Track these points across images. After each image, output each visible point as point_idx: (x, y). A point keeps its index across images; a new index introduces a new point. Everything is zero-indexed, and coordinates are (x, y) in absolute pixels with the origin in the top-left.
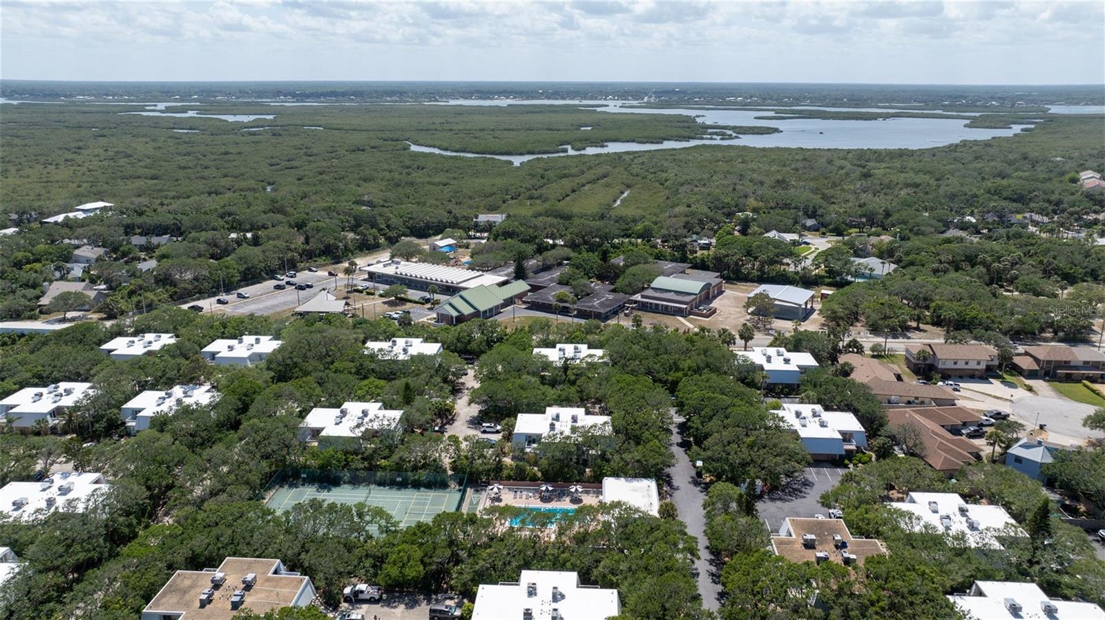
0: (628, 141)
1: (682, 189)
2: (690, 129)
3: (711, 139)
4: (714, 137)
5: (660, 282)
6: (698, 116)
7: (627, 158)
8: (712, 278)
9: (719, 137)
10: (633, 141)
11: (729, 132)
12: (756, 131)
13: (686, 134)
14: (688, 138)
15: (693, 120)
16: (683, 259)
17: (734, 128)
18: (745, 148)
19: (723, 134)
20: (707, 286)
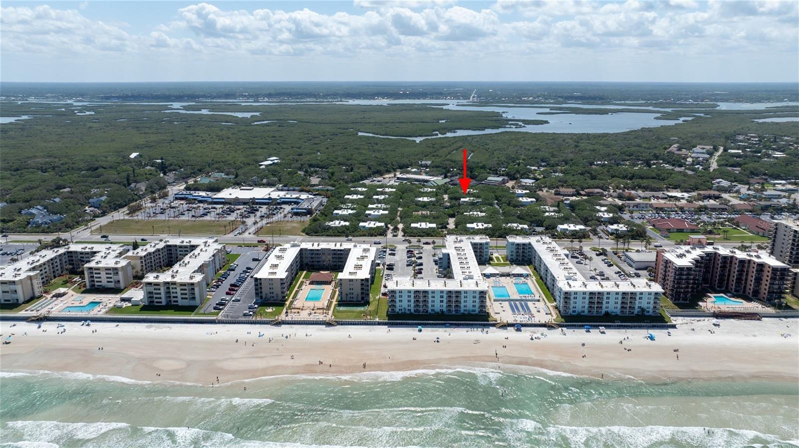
0: (467, 129)
2: (498, 121)
3: (510, 127)
4: (512, 126)
5: (489, 178)
6: (504, 112)
7: (469, 139)
8: (506, 178)
9: (514, 127)
10: (469, 129)
11: (520, 123)
12: (535, 122)
13: (497, 125)
14: (498, 127)
15: (498, 115)
17: (523, 121)
18: (527, 133)
19: (517, 125)
20: (504, 180)
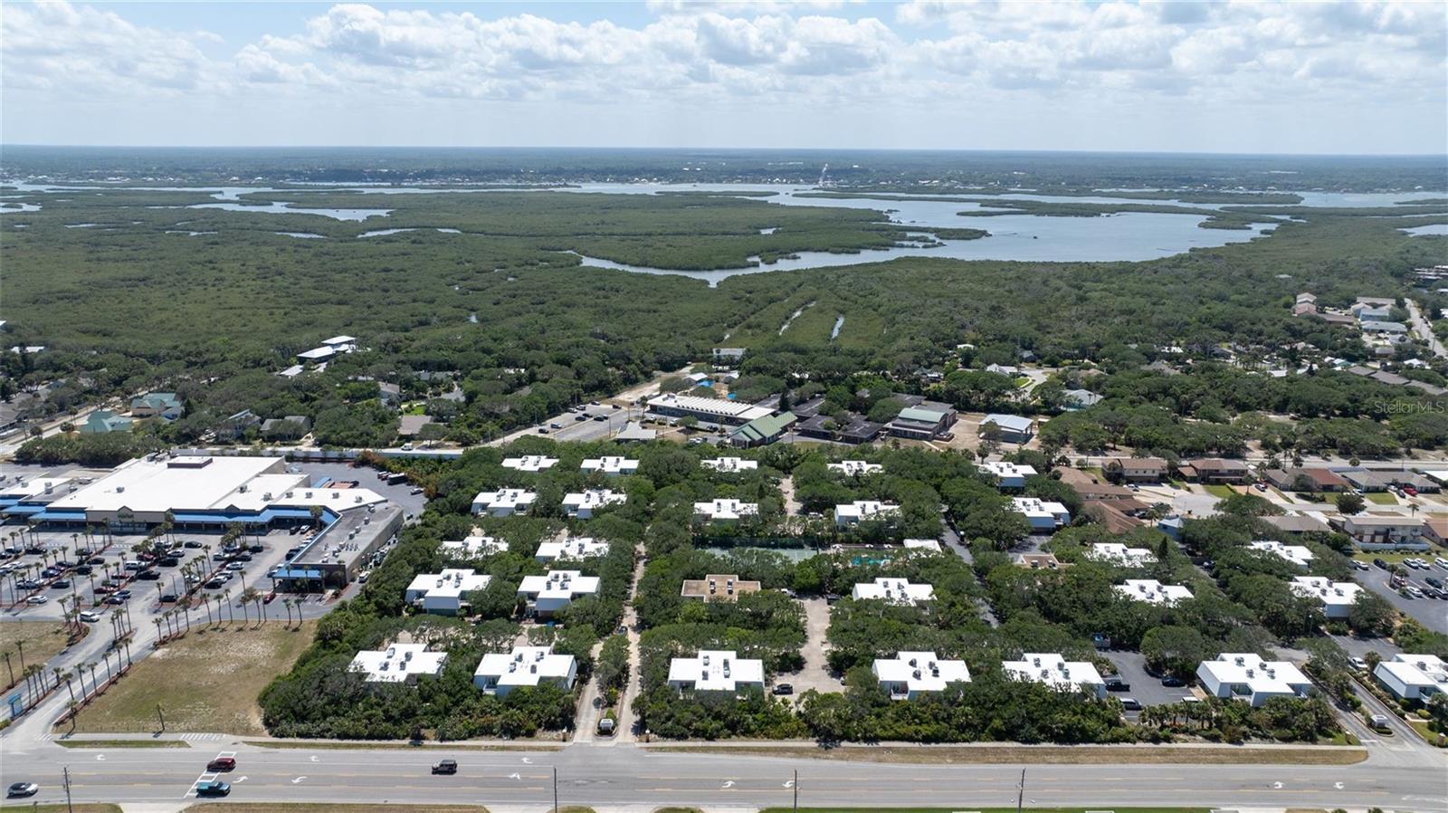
0: (820, 251)
1: (900, 317)
2: (885, 233)
3: (913, 247)
4: (916, 243)
5: (906, 413)
6: (890, 211)
7: (831, 276)
8: (947, 408)
9: (921, 245)
10: (826, 250)
11: (931, 237)
12: (963, 235)
13: (884, 240)
14: (885, 246)
15: (880, 216)
16: (918, 392)
17: (937, 231)
18: (953, 262)
19: (925, 240)
20: (945, 416)
